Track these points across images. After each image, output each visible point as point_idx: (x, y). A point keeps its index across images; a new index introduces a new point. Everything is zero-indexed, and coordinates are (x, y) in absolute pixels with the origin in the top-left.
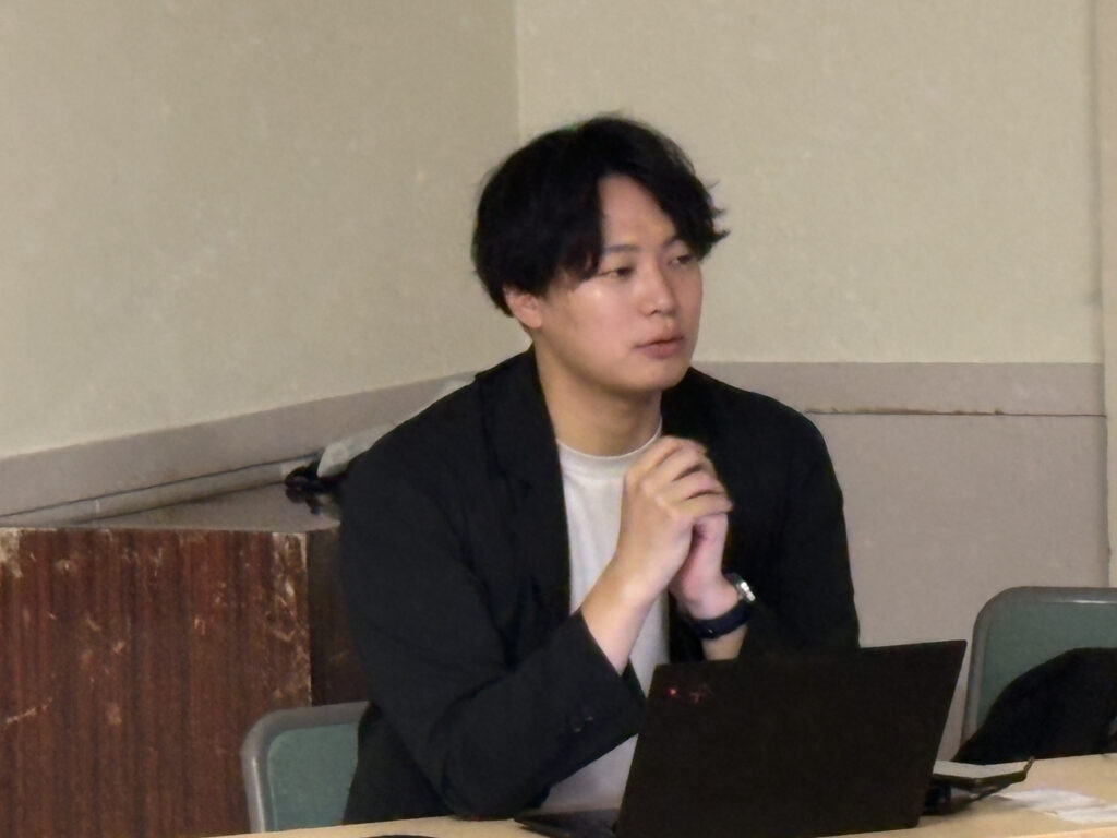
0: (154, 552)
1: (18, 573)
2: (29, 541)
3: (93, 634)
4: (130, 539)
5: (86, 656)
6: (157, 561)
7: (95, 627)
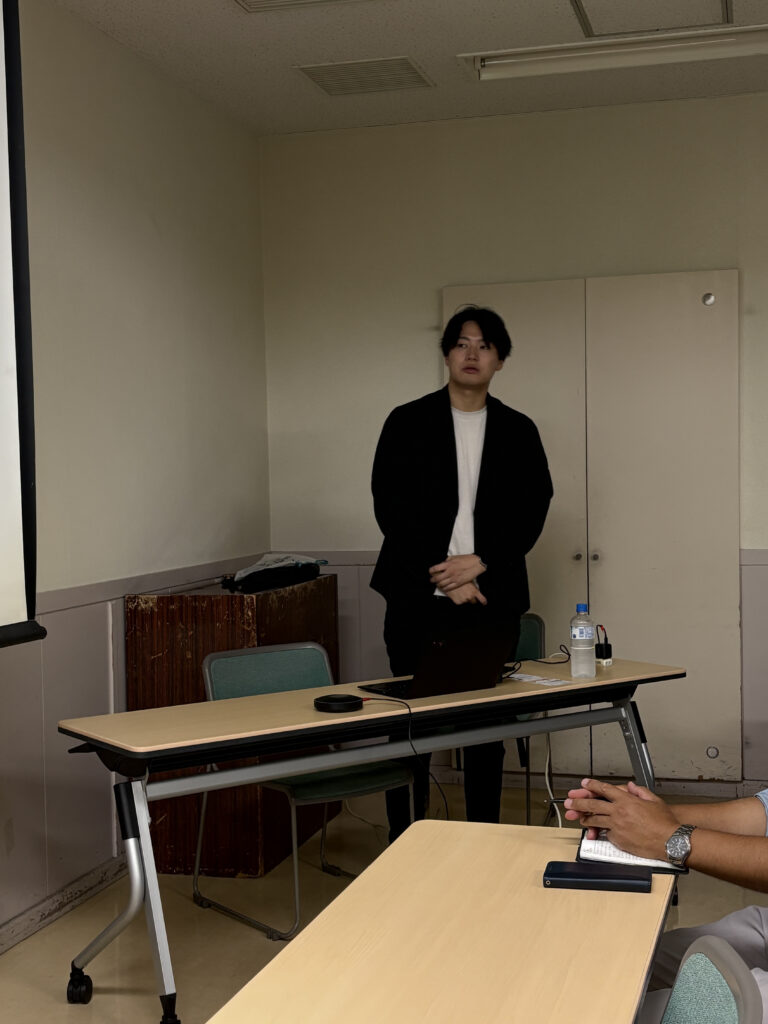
0: (203, 602)
1: (156, 610)
2: (160, 599)
3: (182, 630)
4: (195, 598)
5: (180, 636)
6: (205, 605)
7: (182, 627)
